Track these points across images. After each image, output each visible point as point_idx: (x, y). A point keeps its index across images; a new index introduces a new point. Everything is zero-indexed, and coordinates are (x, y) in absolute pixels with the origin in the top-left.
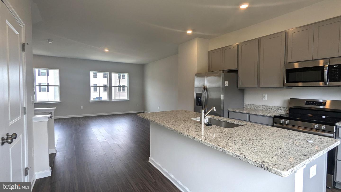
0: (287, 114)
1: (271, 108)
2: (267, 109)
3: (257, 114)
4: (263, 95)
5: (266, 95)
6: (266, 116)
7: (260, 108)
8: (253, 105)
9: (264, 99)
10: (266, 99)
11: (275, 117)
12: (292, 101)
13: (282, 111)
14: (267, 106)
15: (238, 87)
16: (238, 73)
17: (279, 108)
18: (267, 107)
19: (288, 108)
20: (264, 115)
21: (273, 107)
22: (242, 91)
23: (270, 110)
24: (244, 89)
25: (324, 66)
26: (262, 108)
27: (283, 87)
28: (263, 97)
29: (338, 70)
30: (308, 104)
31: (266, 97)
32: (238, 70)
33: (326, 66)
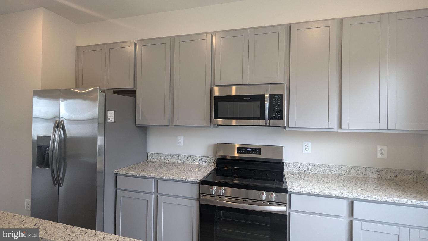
2: (185, 160)
4: (177, 137)
5: (183, 137)
7: (174, 160)
9: (179, 144)
10: (183, 145)
11: (202, 182)
12: (218, 146)
15: (136, 124)
16: (135, 97)
17: (201, 159)
18: (185, 157)
20: (183, 180)
21: (193, 157)
22: (144, 130)
23: (188, 162)
24: (147, 127)
25: (264, 95)
26: (177, 160)
27: (210, 126)
28: (179, 141)
29: (279, 103)
30: (241, 152)
31: (182, 140)
32: (135, 91)
33: (267, 96)
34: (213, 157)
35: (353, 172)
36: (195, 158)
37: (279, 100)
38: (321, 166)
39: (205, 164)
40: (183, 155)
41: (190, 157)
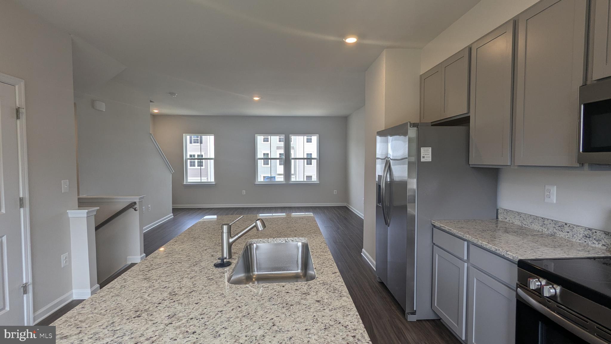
1: (567, 229)
2: (555, 230)
4: (545, 186)
5: (555, 187)
7: (537, 227)
8: (519, 214)
9: (547, 200)
10: (555, 202)
14: (556, 222)
15: (470, 163)
16: (468, 126)
17: (589, 234)
18: (555, 225)
21: (572, 227)
23: (562, 235)
27: (578, 166)
28: (547, 193)
31: (553, 193)
32: (468, 118)
36: (575, 230)
40: (554, 221)
41: (565, 226)
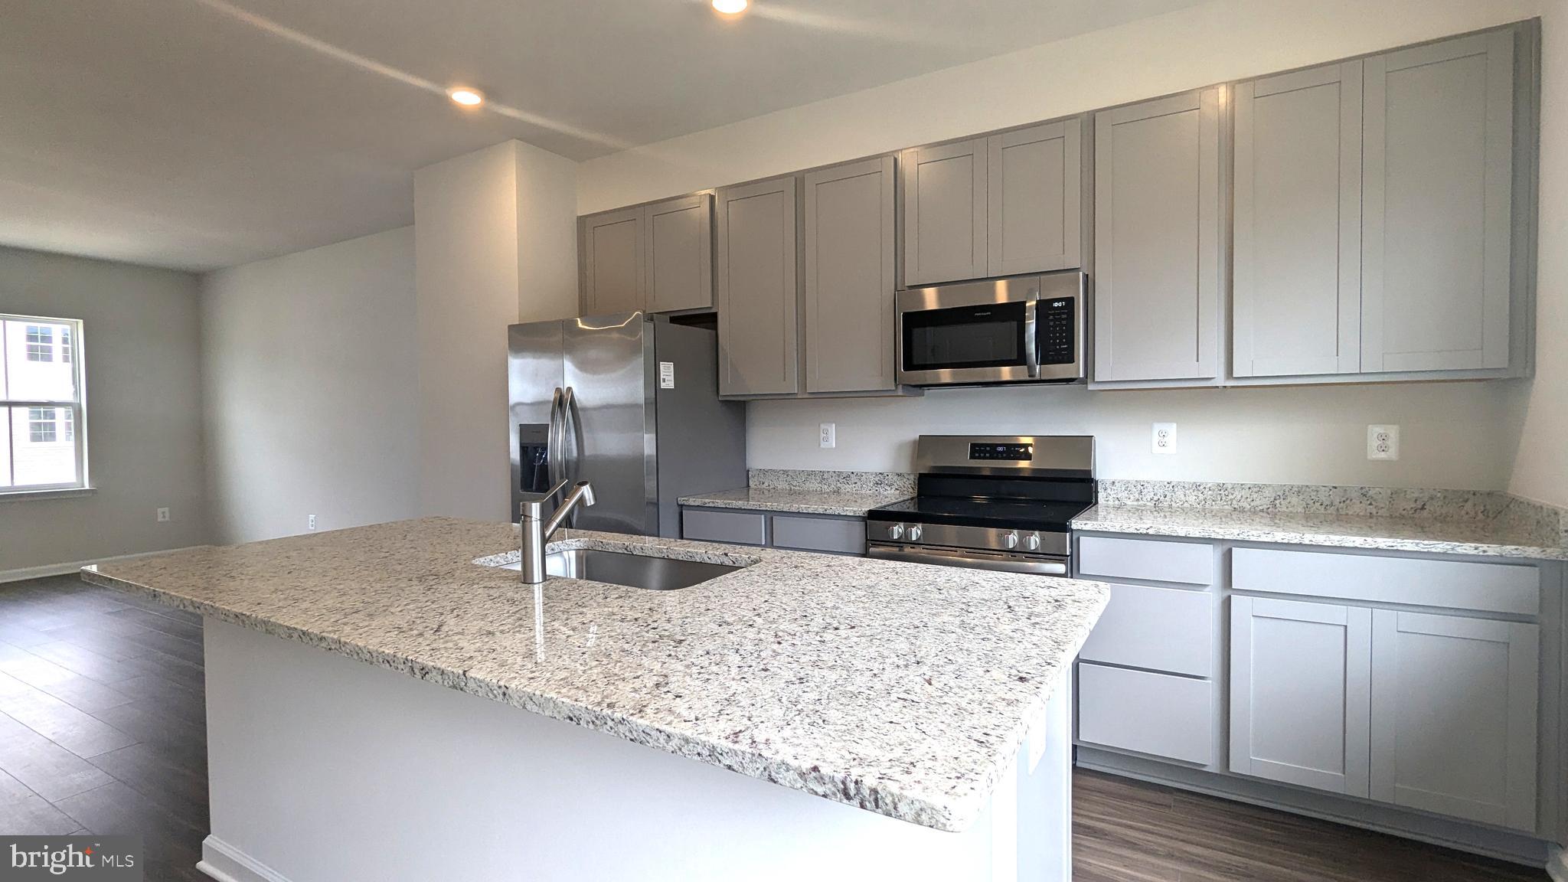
0: (912, 499)
1: (854, 478)
2: (839, 485)
3: (803, 508)
4: (819, 426)
5: (834, 425)
6: (839, 517)
7: (813, 485)
8: (785, 472)
9: (823, 445)
10: (834, 445)
11: (873, 515)
12: (925, 444)
13: (893, 491)
14: (839, 474)
15: (721, 393)
16: (715, 328)
17: (881, 480)
18: (839, 476)
19: (912, 477)
20: (828, 512)
21: (859, 475)
22: (739, 409)
23: (848, 488)
24: (744, 402)
25: (1025, 303)
26: (820, 485)
27: (894, 388)
28: (822, 435)
29: (1064, 319)
30: (980, 455)
31: (831, 434)
32: (715, 315)
33: (1031, 304)
34: (909, 474)
35: (1294, 500)
36: (863, 478)
37: (1064, 313)
38: (1202, 487)
39: (889, 492)
40: (835, 472)
41: (852, 475)
